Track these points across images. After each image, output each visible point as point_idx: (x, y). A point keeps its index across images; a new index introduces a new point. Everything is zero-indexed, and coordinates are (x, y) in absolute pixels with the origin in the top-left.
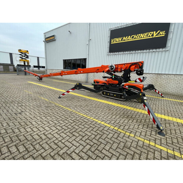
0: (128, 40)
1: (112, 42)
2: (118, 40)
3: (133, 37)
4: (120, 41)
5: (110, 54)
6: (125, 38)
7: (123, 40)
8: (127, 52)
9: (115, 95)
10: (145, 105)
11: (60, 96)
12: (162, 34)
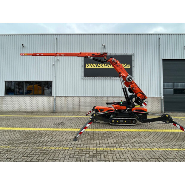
0: (103, 67)
1: (86, 66)
2: (92, 66)
3: (106, 65)
4: (95, 67)
5: (85, 78)
6: (100, 65)
7: (98, 66)
8: (102, 78)
9: (125, 121)
10: (175, 124)
11: (76, 137)
12: (128, 66)
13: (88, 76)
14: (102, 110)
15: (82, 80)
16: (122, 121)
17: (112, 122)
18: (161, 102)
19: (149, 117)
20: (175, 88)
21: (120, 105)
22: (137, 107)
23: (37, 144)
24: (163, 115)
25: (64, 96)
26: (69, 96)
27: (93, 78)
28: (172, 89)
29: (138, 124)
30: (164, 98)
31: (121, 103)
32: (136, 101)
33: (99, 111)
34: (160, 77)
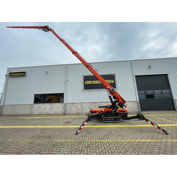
0: (96, 83)
1: (86, 83)
2: (89, 82)
3: (98, 82)
4: (91, 83)
5: (85, 90)
6: (94, 81)
8: (96, 90)
9: (112, 119)
10: (147, 120)
11: (77, 132)
12: (113, 82)
13: (87, 89)
14: (95, 112)
15: (83, 92)
16: (110, 119)
17: (103, 121)
18: (138, 105)
19: (129, 116)
20: (146, 94)
21: (108, 108)
22: (120, 109)
23: (50, 137)
24: (137, 114)
25: (72, 103)
26: (75, 102)
27: (90, 90)
28: (145, 95)
29: (121, 121)
30: (139, 101)
31: (109, 107)
32: (119, 104)
33: (94, 112)
34: (135, 88)
